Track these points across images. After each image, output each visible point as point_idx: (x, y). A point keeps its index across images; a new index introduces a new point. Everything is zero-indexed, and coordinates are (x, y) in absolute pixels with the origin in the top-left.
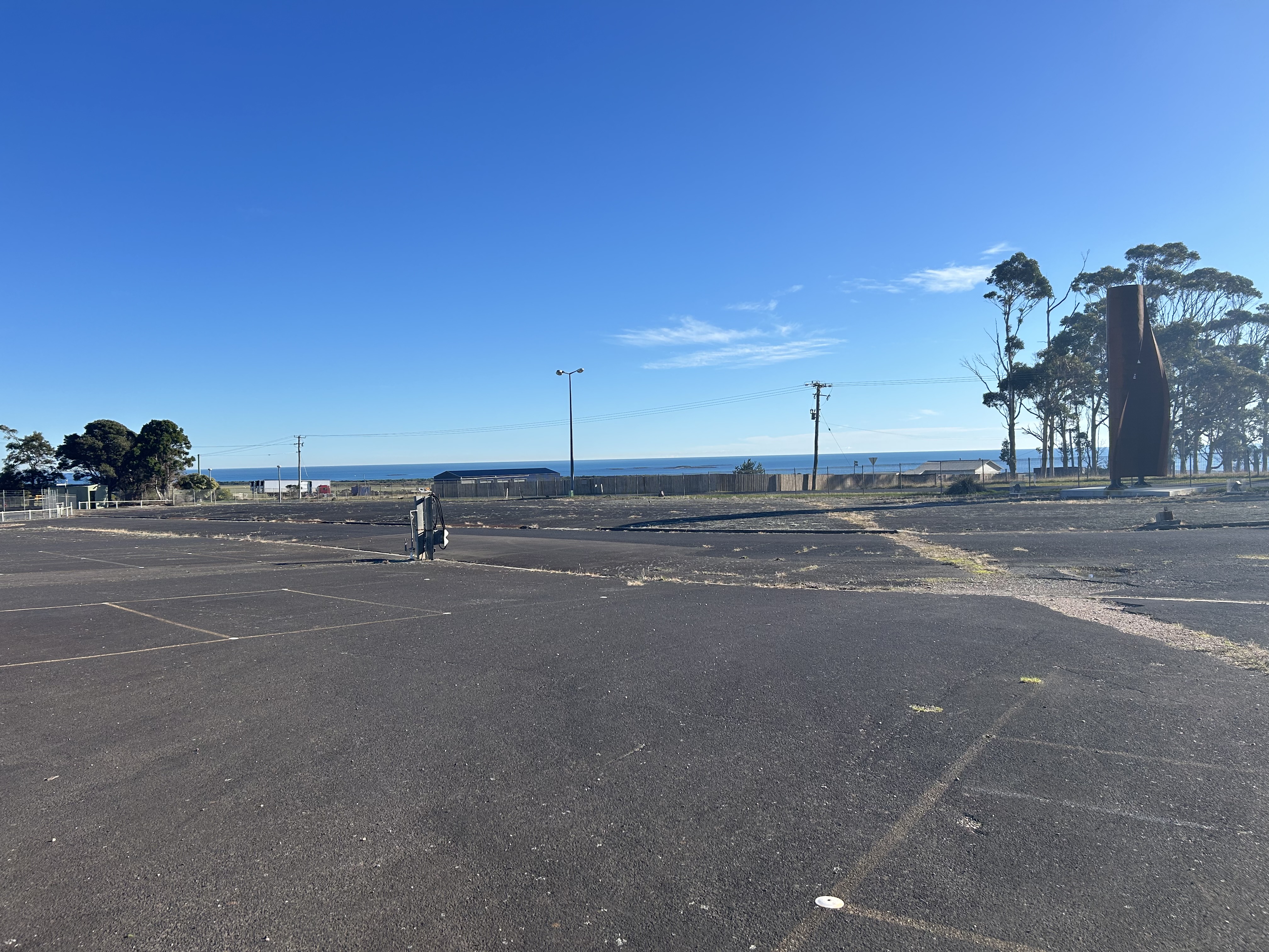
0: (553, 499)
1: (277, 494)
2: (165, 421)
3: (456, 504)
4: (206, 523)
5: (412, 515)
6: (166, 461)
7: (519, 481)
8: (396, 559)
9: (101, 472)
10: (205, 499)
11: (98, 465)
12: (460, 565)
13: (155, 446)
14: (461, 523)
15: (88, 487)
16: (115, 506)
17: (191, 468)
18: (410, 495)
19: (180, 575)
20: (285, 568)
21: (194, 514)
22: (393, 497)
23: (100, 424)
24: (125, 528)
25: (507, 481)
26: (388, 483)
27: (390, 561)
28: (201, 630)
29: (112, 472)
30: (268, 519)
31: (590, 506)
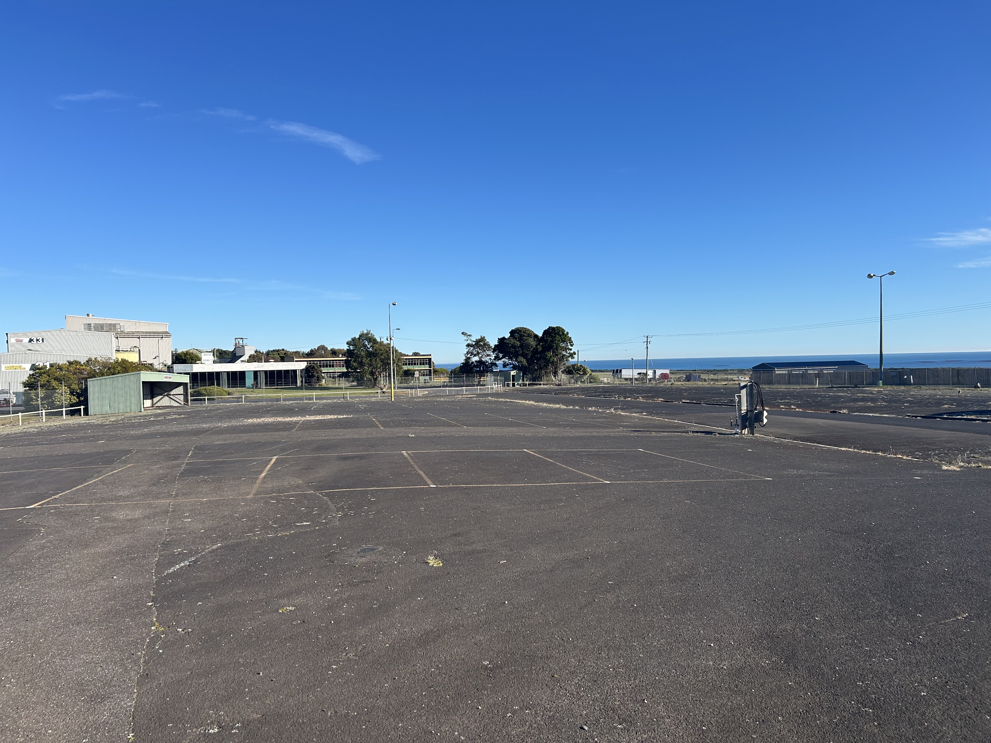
0: (861, 388)
1: (631, 379)
2: (557, 327)
3: (772, 390)
4: (583, 399)
5: (736, 398)
6: (557, 355)
7: (829, 372)
8: (724, 432)
9: (518, 362)
10: (581, 382)
11: (516, 358)
12: (777, 441)
13: (551, 344)
14: (776, 406)
15: (511, 372)
16: (526, 385)
17: (573, 360)
18: (732, 382)
19: (568, 434)
20: (640, 434)
21: (576, 392)
22: (719, 383)
23: (518, 330)
24: (533, 401)
25: (817, 372)
26: (715, 372)
27: (719, 434)
28: (585, 474)
29: (525, 362)
30: (625, 398)
31: (900, 395)
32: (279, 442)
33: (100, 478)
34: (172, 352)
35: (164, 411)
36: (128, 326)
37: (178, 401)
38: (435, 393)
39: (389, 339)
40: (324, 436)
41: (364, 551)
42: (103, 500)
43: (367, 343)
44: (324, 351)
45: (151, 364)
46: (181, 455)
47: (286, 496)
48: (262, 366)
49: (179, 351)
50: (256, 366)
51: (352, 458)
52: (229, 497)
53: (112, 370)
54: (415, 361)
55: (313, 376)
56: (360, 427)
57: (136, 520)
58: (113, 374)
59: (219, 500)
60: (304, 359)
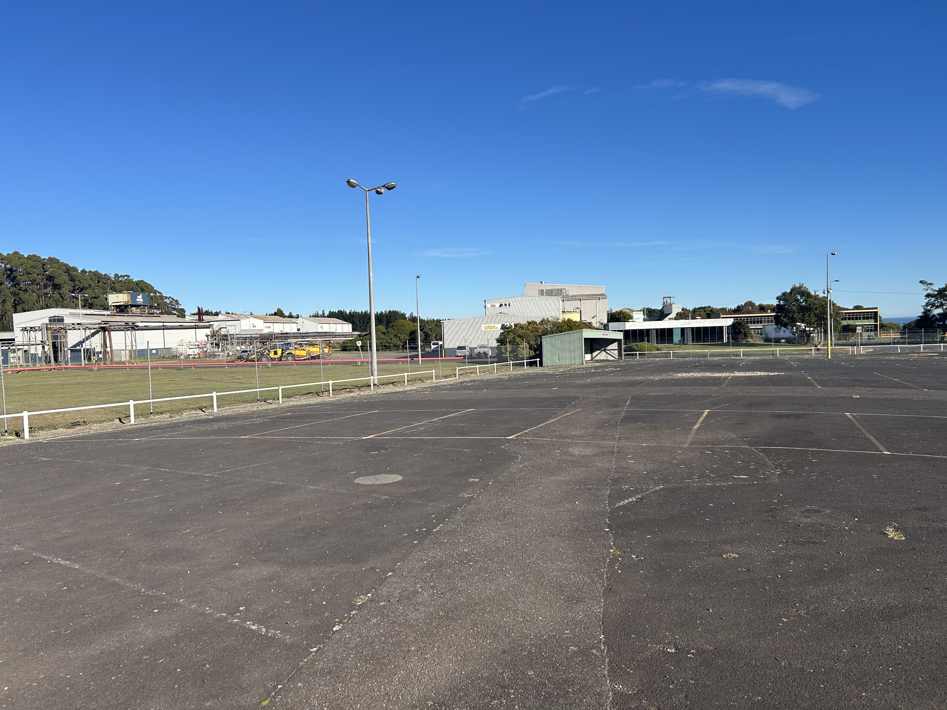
32: (710, 397)
33: (557, 419)
34: (608, 312)
35: (602, 364)
36: (572, 291)
37: (614, 355)
38: (881, 350)
39: (826, 292)
40: (755, 393)
41: (808, 511)
42: (561, 437)
43: (799, 298)
44: (752, 307)
45: (590, 323)
46: (621, 404)
47: (721, 448)
48: (689, 323)
49: (614, 311)
50: (683, 323)
51: (787, 416)
52: (666, 444)
53: (560, 328)
54: (857, 315)
55: (740, 332)
56: (794, 385)
57: (589, 457)
58: (560, 332)
59: (658, 446)
60: (731, 316)
